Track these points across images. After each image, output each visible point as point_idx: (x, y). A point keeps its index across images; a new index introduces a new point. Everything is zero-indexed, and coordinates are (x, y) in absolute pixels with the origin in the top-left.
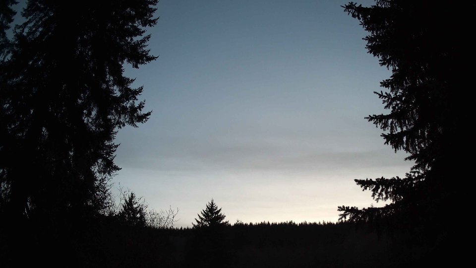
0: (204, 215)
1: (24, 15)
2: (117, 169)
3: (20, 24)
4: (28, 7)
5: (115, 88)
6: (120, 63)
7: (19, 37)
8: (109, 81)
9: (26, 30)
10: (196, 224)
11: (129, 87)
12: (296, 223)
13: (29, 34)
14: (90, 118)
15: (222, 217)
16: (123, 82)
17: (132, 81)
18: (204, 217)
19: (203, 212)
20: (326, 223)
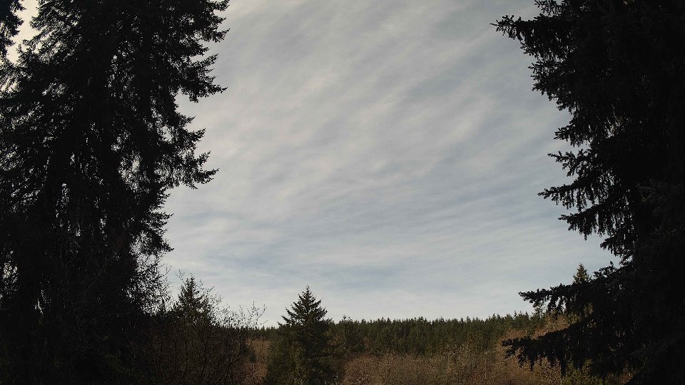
0: (296, 310)
1: (34, 26)
2: (168, 248)
3: (29, 39)
4: (41, 14)
5: (165, 129)
6: (172, 93)
7: (28, 57)
8: (156, 119)
9: (39, 46)
10: (284, 323)
11: (184, 128)
12: (428, 320)
13: (42, 51)
14: (130, 172)
15: (322, 313)
16: (175, 121)
17: (189, 120)
18: (296, 313)
19: (294, 306)
20: (472, 320)
